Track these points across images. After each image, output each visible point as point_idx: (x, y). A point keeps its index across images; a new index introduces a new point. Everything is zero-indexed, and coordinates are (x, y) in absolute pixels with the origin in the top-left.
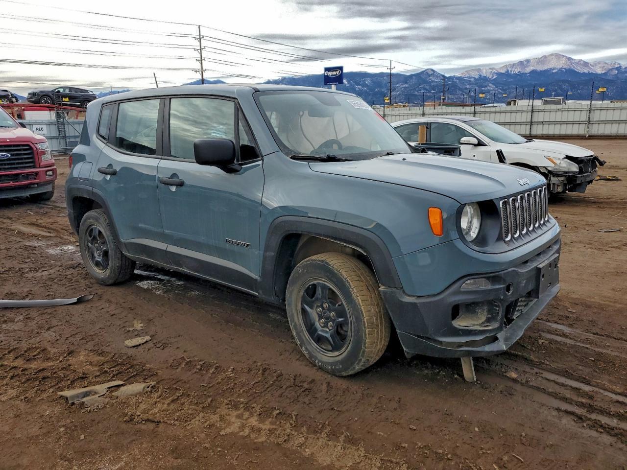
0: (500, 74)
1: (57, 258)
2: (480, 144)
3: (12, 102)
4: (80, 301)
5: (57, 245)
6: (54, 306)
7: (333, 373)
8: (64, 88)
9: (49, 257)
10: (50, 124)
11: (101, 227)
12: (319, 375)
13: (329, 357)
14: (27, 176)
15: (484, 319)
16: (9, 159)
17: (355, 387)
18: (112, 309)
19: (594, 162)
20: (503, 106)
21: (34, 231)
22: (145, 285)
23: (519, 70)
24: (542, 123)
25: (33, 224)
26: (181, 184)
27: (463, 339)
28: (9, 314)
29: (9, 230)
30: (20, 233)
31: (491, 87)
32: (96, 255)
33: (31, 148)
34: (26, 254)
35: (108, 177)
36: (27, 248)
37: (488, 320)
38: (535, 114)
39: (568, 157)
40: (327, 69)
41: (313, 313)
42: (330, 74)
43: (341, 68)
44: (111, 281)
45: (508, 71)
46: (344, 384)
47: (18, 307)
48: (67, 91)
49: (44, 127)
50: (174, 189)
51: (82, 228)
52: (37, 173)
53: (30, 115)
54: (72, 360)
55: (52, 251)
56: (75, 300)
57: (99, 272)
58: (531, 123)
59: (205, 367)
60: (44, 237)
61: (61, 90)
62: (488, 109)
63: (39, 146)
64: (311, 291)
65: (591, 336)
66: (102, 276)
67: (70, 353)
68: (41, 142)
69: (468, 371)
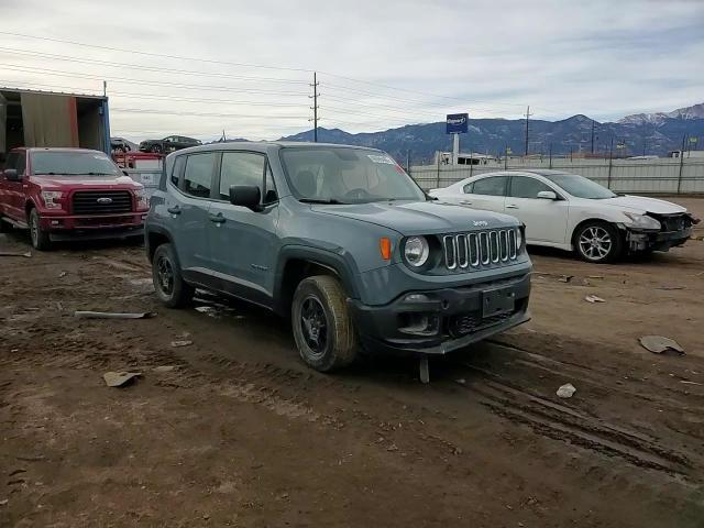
0: (668, 120)
1: (136, 287)
2: (559, 198)
3: (125, 151)
4: (146, 317)
5: (140, 277)
6: (126, 319)
7: (317, 369)
8: (174, 137)
9: (132, 286)
10: (155, 173)
11: (168, 258)
12: (303, 369)
13: (315, 357)
14: (124, 219)
15: (425, 327)
16: (111, 204)
17: (329, 379)
18: (170, 323)
19: (686, 219)
20: (655, 159)
21: (124, 266)
22: (202, 309)
23: (695, 115)
24: (693, 179)
25: (123, 261)
26: (223, 221)
27: (407, 342)
28: (93, 322)
29: (104, 265)
30: (112, 268)
31: (658, 135)
32: (164, 282)
33: (130, 195)
34: (113, 283)
35: (175, 216)
36: (115, 279)
37: (429, 329)
38: (684, 168)
39: (648, 214)
40: (449, 117)
41: (308, 323)
42: (453, 121)
43: (465, 115)
44: (173, 305)
45: (680, 116)
46: (322, 376)
47: (99, 318)
48: (176, 140)
49: (151, 176)
50: (219, 225)
51: (155, 259)
52: (133, 217)
53: (140, 165)
54: (130, 351)
55: (134, 282)
56: (142, 315)
57: (165, 297)
58: (680, 179)
59: (225, 361)
60: (131, 271)
61: (171, 140)
62: (633, 162)
63: (136, 193)
64: (306, 305)
65: (558, 363)
66: (167, 300)
67: (130, 347)
68: (138, 188)
69: (425, 375)
